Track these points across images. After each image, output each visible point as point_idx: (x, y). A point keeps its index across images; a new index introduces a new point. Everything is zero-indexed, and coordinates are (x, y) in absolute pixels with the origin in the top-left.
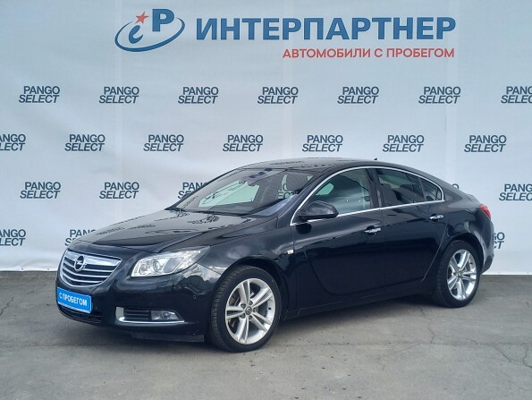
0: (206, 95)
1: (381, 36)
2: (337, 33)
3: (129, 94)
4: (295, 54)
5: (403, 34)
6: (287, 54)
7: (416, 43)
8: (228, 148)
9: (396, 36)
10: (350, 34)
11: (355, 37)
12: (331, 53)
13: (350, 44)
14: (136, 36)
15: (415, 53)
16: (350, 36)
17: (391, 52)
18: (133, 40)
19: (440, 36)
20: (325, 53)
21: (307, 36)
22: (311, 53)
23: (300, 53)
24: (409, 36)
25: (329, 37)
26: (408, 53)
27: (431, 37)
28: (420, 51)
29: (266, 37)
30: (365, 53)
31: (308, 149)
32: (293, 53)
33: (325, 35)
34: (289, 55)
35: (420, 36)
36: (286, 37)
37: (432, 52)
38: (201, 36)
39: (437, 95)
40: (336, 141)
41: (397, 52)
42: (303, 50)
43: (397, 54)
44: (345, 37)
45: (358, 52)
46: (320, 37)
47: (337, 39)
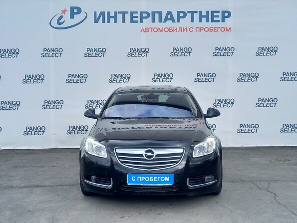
0: (99, 52)
1: (192, 21)
2: (169, 19)
3: (57, 52)
4: (147, 30)
5: (204, 19)
6: (142, 30)
7: (211, 24)
8: (112, 81)
9: (200, 21)
10: (176, 20)
11: (179, 21)
12: (166, 30)
13: (176, 25)
14: (61, 21)
15: (210, 30)
16: (176, 21)
17: (197, 29)
18: (59, 23)
19: (223, 21)
20: (163, 30)
21: (153, 21)
22: (156, 30)
23: (150, 29)
24: (207, 21)
25: (165, 21)
26: (206, 29)
27: (219, 21)
28: (213, 29)
29: (132, 21)
30: (184, 30)
31: (154, 81)
32: (146, 30)
33: (163, 20)
34: (144, 31)
35: (213, 21)
36: (142, 21)
37: (219, 29)
38: (96, 21)
39: (223, 52)
40: (170, 77)
41: (201, 29)
42: (151, 28)
43: (201, 30)
44: (174, 21)
45: (180, 29)
46: (160, 21)
47: (169, 22)
